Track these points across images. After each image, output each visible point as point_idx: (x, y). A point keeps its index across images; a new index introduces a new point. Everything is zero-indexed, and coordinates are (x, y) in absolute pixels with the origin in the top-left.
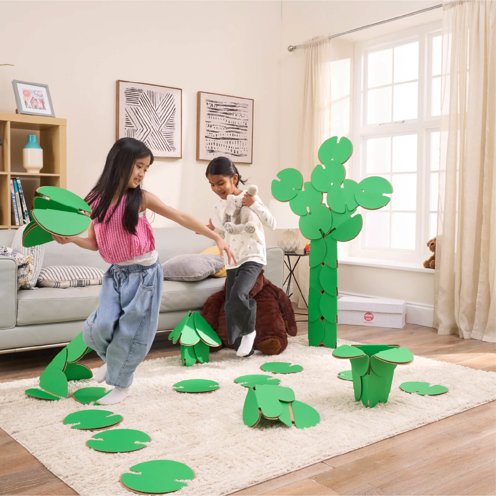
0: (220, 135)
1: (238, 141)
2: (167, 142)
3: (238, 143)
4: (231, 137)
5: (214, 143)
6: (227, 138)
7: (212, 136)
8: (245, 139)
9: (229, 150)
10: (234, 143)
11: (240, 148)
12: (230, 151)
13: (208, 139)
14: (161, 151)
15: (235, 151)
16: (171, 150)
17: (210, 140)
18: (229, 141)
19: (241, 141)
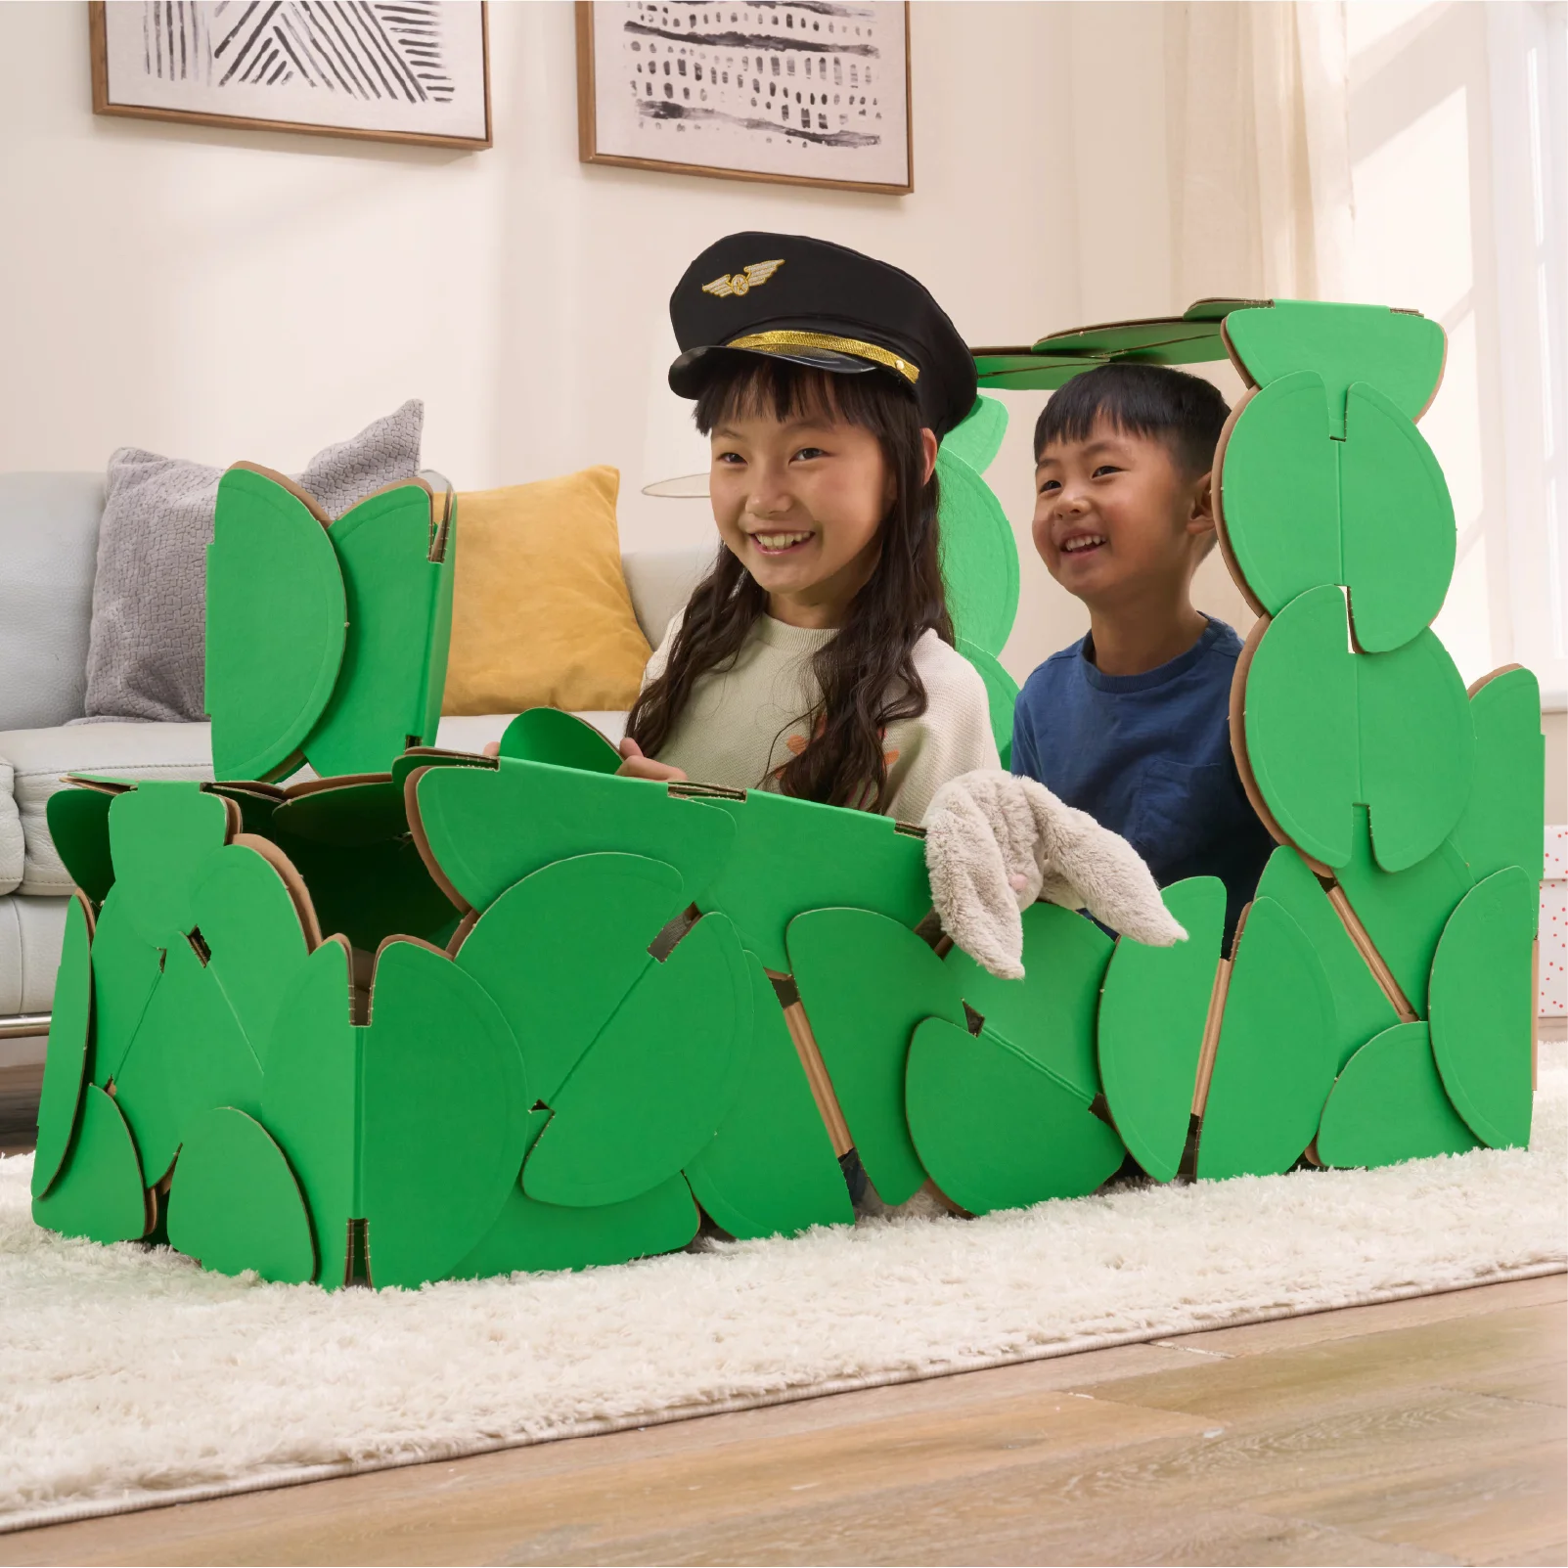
0: (712, 18)
1: (823, 61)
2: (401, 49)
3: (823, 70)
4: (781, 31)
5: (682, 65)
6: (759, 37)
7: (665, 22)
8: (866, 50)
9: (768, 106)
10: (800, 67)
11: (837, 99)
12: (775, 116)
13: (645, 40)
14: (367, 98)
15: (805, 113)
16: (423, 97)
17: (653, 48)
18: (767, 55)
19: (837, 62)
